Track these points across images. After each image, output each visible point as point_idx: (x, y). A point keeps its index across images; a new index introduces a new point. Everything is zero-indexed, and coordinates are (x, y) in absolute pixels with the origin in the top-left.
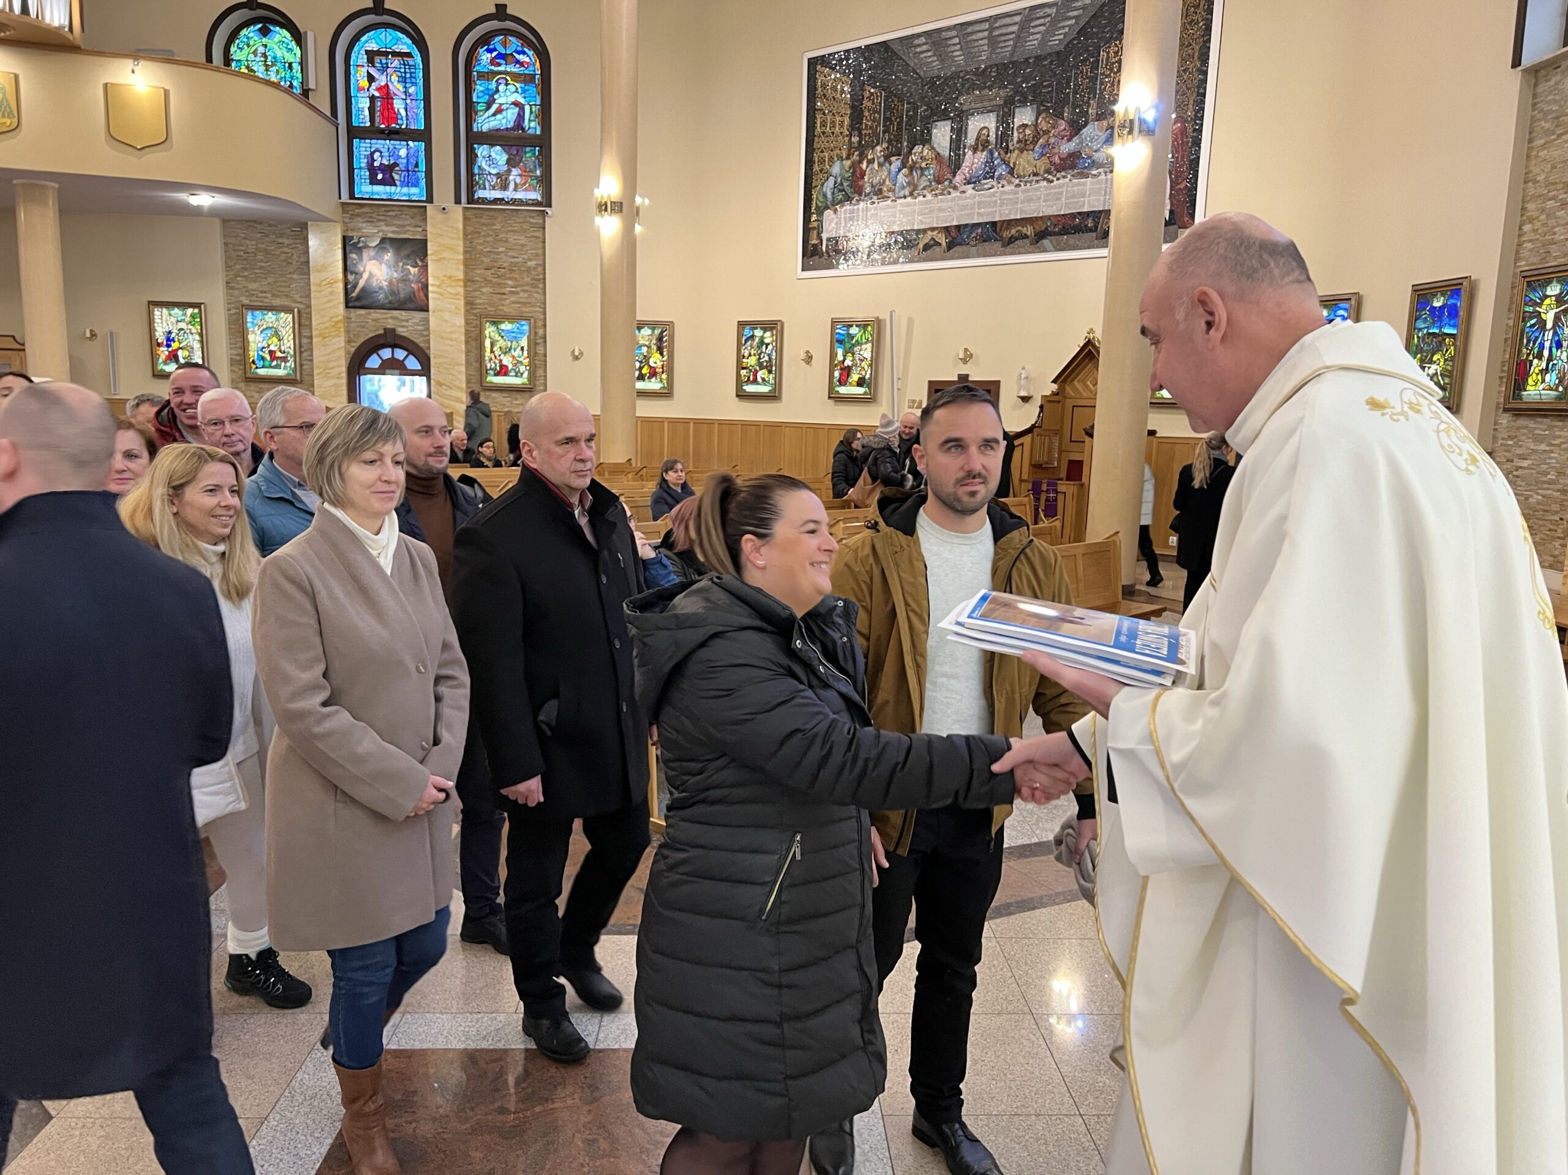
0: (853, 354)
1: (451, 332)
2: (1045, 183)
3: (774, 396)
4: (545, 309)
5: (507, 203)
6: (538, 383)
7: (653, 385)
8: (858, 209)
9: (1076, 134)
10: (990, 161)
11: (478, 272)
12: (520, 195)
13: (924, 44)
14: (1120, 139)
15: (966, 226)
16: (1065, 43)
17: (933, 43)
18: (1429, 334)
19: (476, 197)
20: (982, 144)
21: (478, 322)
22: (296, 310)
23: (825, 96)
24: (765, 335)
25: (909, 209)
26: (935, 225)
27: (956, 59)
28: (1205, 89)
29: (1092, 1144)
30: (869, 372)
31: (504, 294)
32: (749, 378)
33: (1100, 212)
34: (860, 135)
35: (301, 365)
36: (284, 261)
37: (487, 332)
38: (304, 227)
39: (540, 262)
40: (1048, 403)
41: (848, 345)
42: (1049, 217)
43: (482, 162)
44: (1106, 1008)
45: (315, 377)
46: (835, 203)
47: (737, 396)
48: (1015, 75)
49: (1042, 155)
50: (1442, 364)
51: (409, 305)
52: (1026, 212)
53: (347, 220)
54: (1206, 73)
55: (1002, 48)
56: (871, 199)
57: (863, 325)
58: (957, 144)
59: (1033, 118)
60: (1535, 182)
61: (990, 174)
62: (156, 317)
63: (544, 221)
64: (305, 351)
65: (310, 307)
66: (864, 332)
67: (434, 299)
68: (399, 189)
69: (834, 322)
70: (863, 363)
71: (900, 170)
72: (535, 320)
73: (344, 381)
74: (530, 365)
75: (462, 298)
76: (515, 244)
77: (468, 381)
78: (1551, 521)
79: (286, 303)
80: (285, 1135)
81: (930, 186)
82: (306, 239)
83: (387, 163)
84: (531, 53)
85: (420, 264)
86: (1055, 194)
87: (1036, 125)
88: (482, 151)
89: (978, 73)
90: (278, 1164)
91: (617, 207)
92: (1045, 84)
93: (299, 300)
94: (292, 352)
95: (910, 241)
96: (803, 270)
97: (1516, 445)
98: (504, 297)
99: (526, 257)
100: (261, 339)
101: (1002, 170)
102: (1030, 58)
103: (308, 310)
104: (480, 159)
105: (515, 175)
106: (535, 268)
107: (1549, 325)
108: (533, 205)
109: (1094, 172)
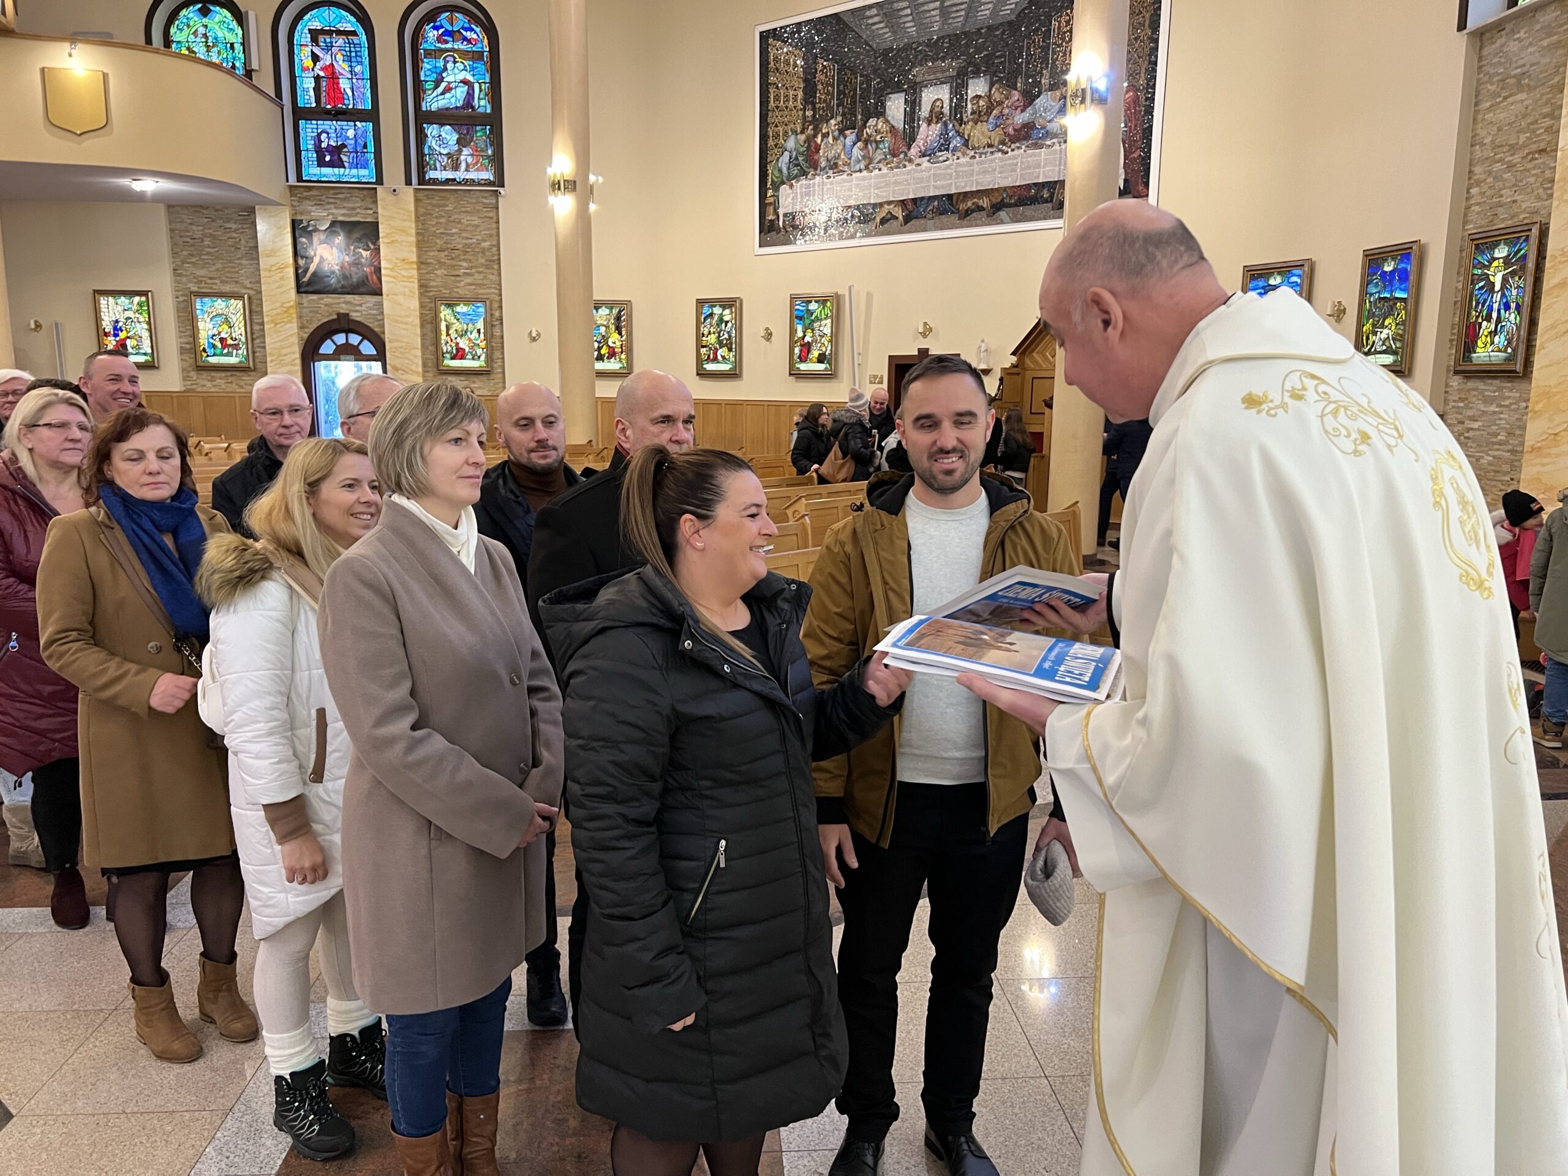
0: (813, 330)
1: (405, 316)
2: (1000, 154)
3: (734, 375)
4: (500, 290)
5: (459, 183)
6: (495, 365)
7: (612, 365)
8: (814, 184)
9: (1030, 104)
10: (944, 134)
11: (432, 254)
12: (471, 175)
13: (876, 15)
14: (1073, 109)
15: (922, 198)
16: (1017, 13)
17: (885, 14)
18: (1380, 299)
19: (427, 178)
20: (935, 116)
21: (433, 305)
22: (246, 296)
23: (777, 69)
24: (724, 313)
25: (866, 183)
26: (892, 199)
27: (909, 30)
28: (1156, 57)
29: (1057, 1104)
30: (829, 348)
31: (459, 276)
32: (709, 356)
33: (1056, 182)
34: (814, 109)
35: (254, 353)
36: (232, 246)
37: (442, 315)
38: (251, 211)
39: (495, 243)
40: (1008, 375)
41: (807, 322)
42: (1005, 189)
43: (431, 142)
44: (1070, 972)
45: (268, 365)
46: (790, 178)
47: (698, 374)
48: (967, 45)
49: (997, 126)
50: (1393, 328)
51: (362, 290)
52: (981, 184)
53: (295, 203)
54: (1156, 41)
55: (954, 18)
56: (827, 173)
57: (822, 301)
58: (911, 116)
59: (987, 89)
60: (1482, 144)
61: (945, 146)
62: (102, 306)
63: (497, 202)
64: (258, 338)
65: (261, 292)
66: (824, 308)
67: (387, 282)
68: (347, 171)
69: (793, 298)
70: (824, 339)
71: (854, 144)
72: (491, 302)
73: (298, 367)
74: (487, 348)
75: (416, 281)
76: (468, 225)
77: (424, 365)
78: (1501, 481)
79: (236, 289)
80: (251, 1126)
81: (886, 159)
82: (254, 224)
83: (334, 144)
84: (478, 30)
85: (372, 247)
86: (1010, 165)
87: (989, 96)
88: (431, 130)
89: (930, 44)
90: (244, 1154)
91: (570, 186)
92: (997, 54)
93: (249, 286)
94: (243, 339)
95: (867, 215)
96: (760, 246)
97: (1467, 407)
98: (458, 279)
99: (480, 238)
100: (211, 326)
101: (956, 142)
102: (982, 28)
103: (258, 296)
104: (430, 138)
105: (466, 154)
106: (489, 249)
107: (1497, 287)
108: (485, 185)
109: (1048, 143)
